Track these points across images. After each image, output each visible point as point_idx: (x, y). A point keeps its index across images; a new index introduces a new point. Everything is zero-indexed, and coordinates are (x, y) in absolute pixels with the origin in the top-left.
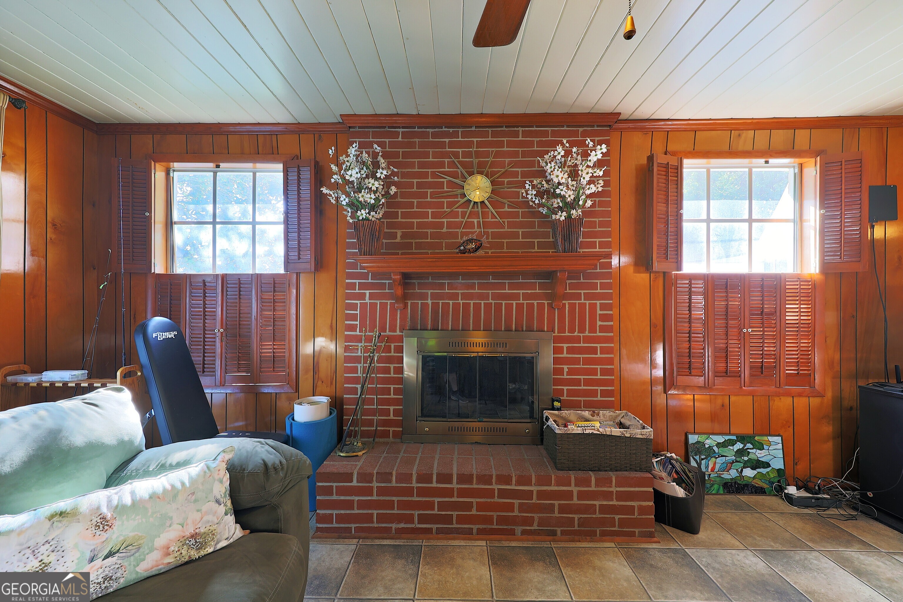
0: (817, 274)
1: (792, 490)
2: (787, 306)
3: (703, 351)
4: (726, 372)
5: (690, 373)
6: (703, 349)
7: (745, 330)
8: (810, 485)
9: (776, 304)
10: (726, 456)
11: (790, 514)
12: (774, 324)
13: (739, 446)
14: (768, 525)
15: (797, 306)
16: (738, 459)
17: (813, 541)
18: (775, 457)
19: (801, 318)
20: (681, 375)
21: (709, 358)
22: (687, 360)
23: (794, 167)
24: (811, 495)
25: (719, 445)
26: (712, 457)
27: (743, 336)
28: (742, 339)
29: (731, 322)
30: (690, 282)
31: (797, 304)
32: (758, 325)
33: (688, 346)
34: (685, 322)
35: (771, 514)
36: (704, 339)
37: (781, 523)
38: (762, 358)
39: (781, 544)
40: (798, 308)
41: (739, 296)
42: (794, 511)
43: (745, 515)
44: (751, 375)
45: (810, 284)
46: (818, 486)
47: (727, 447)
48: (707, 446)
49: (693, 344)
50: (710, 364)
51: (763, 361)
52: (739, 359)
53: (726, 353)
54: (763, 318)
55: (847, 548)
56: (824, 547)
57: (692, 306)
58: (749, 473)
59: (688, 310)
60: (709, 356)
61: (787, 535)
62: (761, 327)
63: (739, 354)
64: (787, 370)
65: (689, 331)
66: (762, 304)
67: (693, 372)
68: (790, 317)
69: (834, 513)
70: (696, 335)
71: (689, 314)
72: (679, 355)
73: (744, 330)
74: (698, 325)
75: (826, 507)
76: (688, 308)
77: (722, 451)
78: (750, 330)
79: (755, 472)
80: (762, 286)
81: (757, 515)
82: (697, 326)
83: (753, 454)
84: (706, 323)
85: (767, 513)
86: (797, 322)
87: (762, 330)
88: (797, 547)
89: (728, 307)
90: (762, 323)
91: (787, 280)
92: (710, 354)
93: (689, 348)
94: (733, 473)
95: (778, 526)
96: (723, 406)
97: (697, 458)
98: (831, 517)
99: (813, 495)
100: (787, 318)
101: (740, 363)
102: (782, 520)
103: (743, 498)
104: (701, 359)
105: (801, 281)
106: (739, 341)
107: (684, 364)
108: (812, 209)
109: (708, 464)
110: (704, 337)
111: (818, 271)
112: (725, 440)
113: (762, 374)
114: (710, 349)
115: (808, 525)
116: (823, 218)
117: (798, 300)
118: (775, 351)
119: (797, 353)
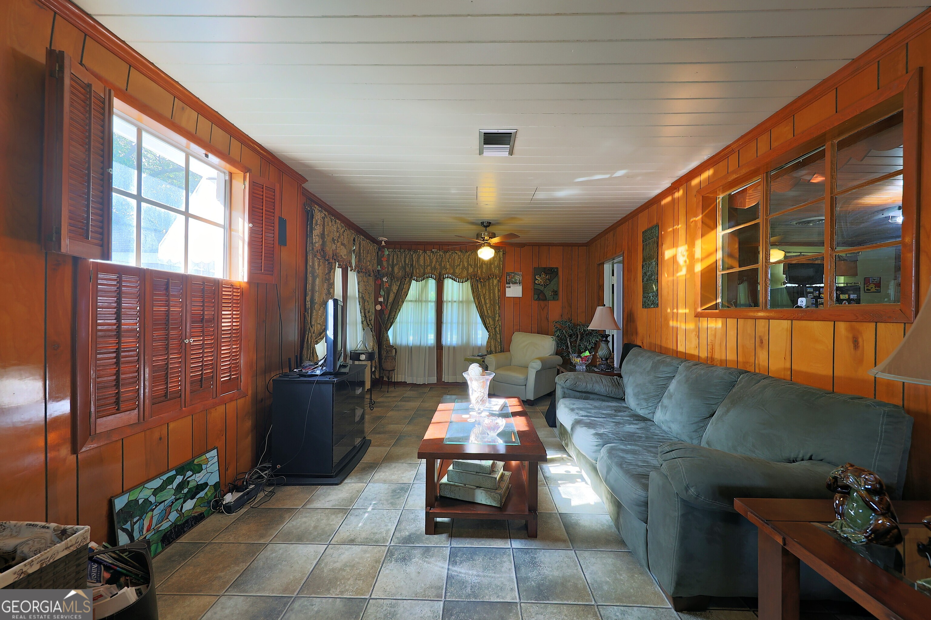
0: (244, 282)
1: (229, 498)
2: (223, 313)
3: (136, 374)
4: (166, 395)
5: (118, 410)
6: (137, 372)
7: (187, 341)
8: (239, 483)
9: (214, 311)
10: (164, 501)
11: (233, 524)
12: (212, 332)
13: (179, 479)
14: (222, 551)
15: (230, 313)
16: (178, 497)
17: (262, 536)
18: (212, 473)
19: (233, 324)
20: (103, 416)
21: (146, 382)
22: (113, 391)
23: (224, 173)
24: (242, 493)
25: (156, 492)
26: (148, 512)
27: (184, 348)
28: (183, 351)
29: (171, 332)
30: (120, 277)
31: (230, 311)
32: (198, 334)
33: (114, 371)
34: (110, 336)
35: (219, 536)
36: (139, 358)
37: (232, 540)
38: (201, 370)
39: (243, 562)
40: (230, 314)
41: (181, 300)
42: (234, 518)
43: (197, 557)
44: (192, 392)
45: (239, 291)
46: (246, 481)
47: (166, 489)
48: (141, 502)
49: (122, 367)
50: (147, 391)
51: (202, 373)
52: (179, 376)
53: (165, 371)
54: (203, 325)
55: (284, 522)
56: (271, 535)
57: (122, 313)
58: (189, 505)
59: (114, 318)
60: (146, 379)
61: (242, 547)
62: (201, 336)
63: (180, 369)
64: (222, 378)
65: (117, 349)
66: (202, 310)
67: (123, 406)
68: (226, 324)
69: (260, 498)
70: (127, 354)
71: (116, 324)
72: (100, 387)
73: (185, 341)
74: (131, 339)
75: (255, 496)
76: (115, 315)
77: (159, 498)
78: (192, 340)
79: (195, 500)
80: (203, 291)
81: (208, 548)
82: (128, 342)
83: (192, 482)
84: (141, 336)
85: (215, 539)
86: (230, 328)
87: (201, 339)
88: (255, 553)
89: (169, 313)
90: (201, 332)
91: (223, 286)
92: (147, 376)
93: (115, 374)
94: (173, 516)
95: (231, 545)
96: (160, 439)
97: (128, 526)
98: (261, 502)
99: (244, 492)
100: (223, 325)
101: (180, 381)
102: (230, 535)
103: (185, 539)
104: (134, 386)
105: (234, 288)
106: (180, 355)
107: (107, 398)
108: (240, 220)
109: (143, 524)
110: (138, 355)
111: (246, 280)
112: (164, 480)
113: (201, 387)
114: (147, 370)
115: (251, 524)
116: (251, 231)
117: (230, 307)
118: (212, 360)
119: (229, 359)
